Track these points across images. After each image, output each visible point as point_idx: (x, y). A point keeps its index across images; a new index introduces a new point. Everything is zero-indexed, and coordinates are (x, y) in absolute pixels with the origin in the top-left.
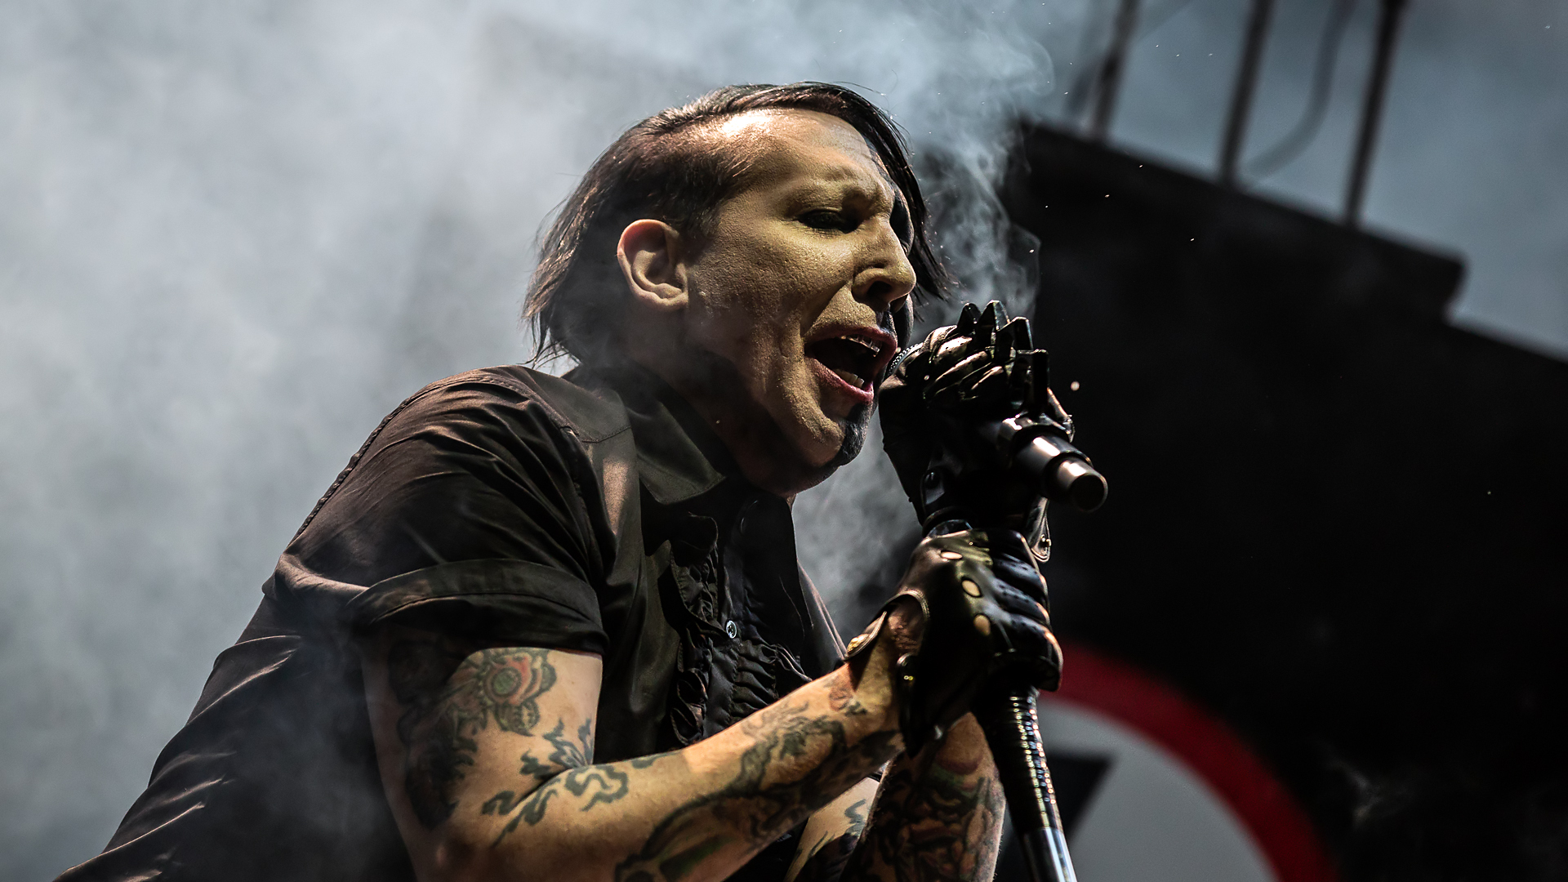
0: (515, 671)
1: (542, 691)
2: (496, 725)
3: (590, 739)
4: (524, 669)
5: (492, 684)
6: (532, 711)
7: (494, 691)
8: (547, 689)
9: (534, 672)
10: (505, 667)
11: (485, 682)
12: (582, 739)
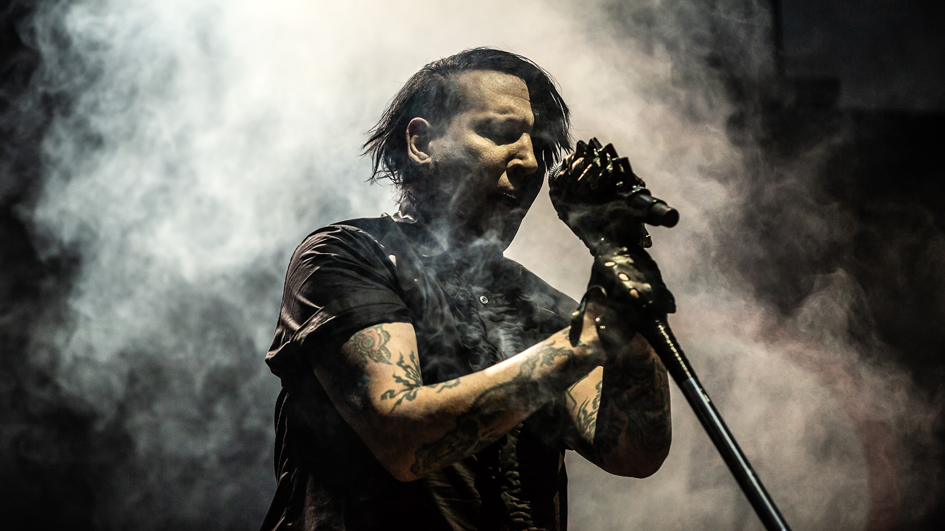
0: (370, 337)
1: (386, 342)
2: (372, 360)
3: (417, 359)
4: (374, 335)
5: (363, 345)
6: (386, 351)
7: (364, 347)
8: (388, 340)
9: (379, 335)
10: (365, 336)
11: (359, 346)
12: (413, 361)
